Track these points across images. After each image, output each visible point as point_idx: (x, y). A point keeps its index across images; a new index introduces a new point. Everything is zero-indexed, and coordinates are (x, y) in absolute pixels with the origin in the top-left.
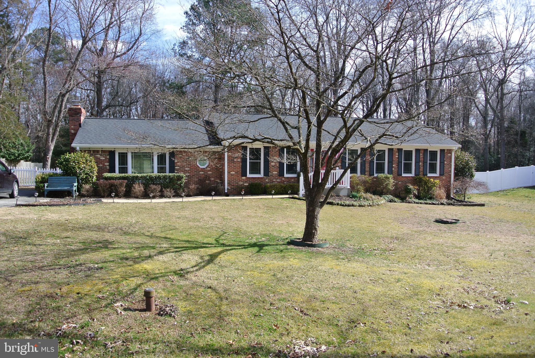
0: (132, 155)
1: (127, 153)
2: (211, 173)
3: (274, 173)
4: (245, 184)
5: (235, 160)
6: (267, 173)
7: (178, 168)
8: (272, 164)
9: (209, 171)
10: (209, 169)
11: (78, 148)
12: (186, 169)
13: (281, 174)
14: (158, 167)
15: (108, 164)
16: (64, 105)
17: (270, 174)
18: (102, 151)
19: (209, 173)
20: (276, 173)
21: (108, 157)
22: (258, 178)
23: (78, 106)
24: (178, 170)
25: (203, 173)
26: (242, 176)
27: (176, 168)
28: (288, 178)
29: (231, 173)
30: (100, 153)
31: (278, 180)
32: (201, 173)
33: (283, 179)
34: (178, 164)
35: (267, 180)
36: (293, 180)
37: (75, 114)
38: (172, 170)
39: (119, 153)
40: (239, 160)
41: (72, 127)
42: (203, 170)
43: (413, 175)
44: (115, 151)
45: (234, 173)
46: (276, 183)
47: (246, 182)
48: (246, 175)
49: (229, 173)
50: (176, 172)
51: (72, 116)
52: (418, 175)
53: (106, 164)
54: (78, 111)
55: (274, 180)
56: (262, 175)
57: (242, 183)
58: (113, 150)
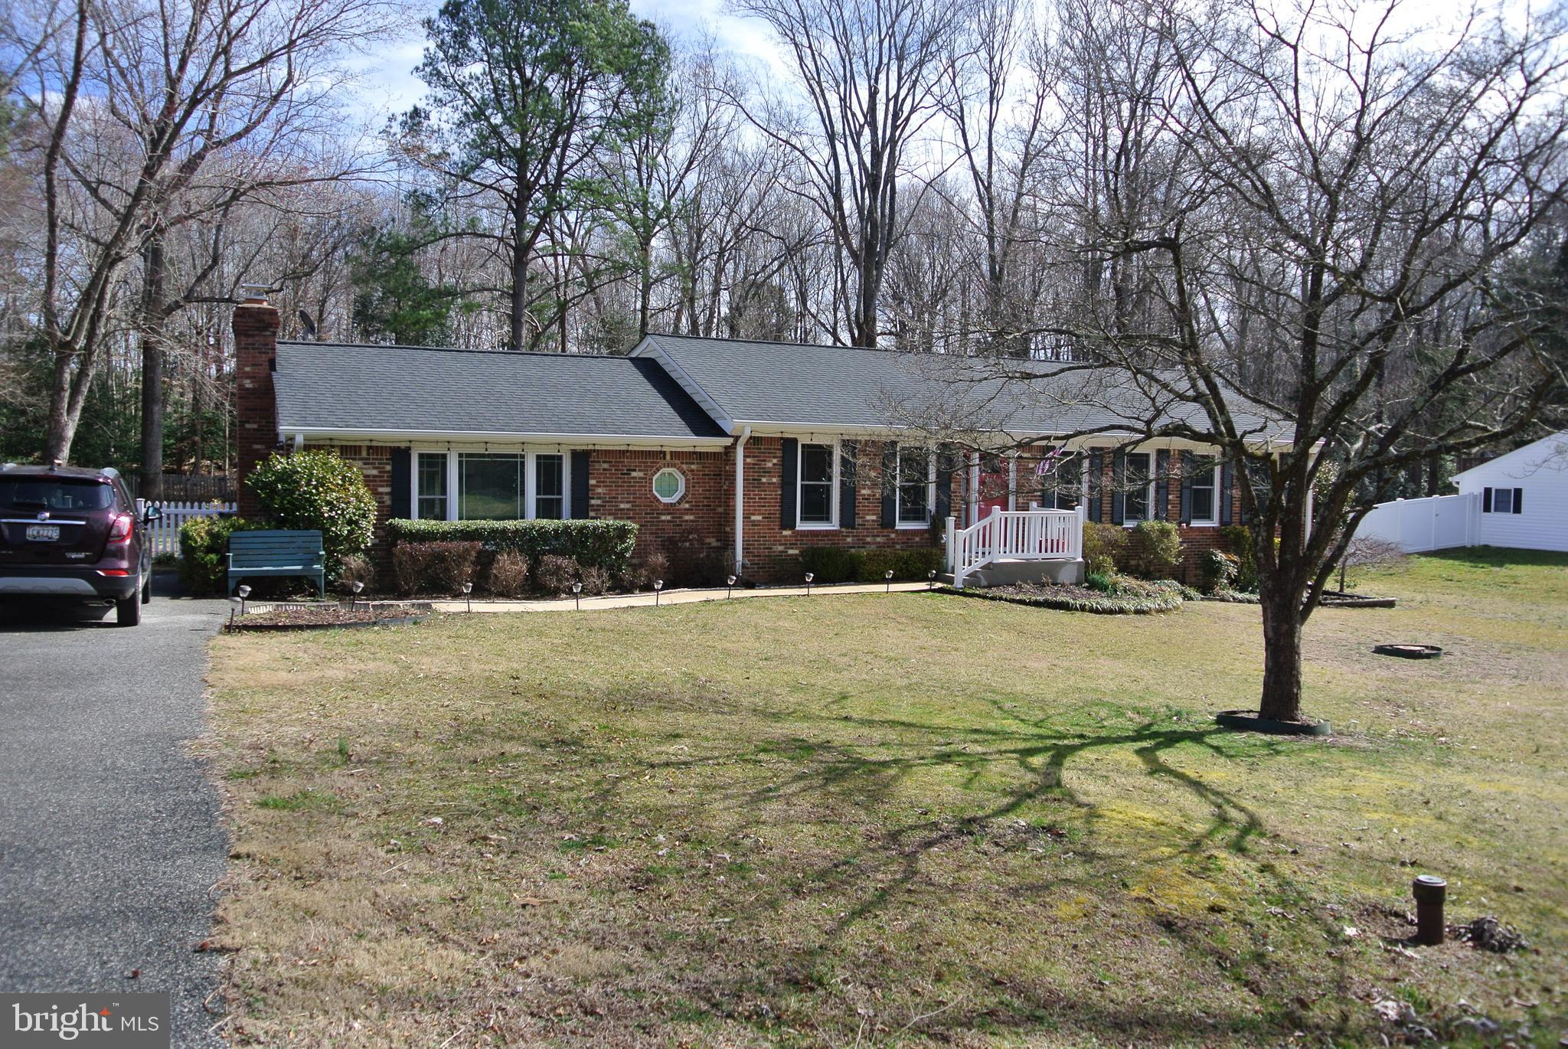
0: (460, 463)
1: (444, 456)
2: (691, 518)
3: (868, 518)
4: (791, 552)
5: (764, 480)
6: (849, 518)
7: (599, 502)
8: (863, 492)
9: (687, 511)
10: (687, 506)
11: (300, 440)
12: (622, 506)
13: (887, 522)
14: (538, 500)
15: (388, 490)
16: (108, 296)
17: (858, 521)
18: (369, 448)
19: (687, 518)
20: (874, 518)
21: (388, 468)
22: (827, 533)
23: (261, 301)
24: (596, 509)
25: (669, 518)
26: (783, 527)
27: (593, 502)
28: (905, 532)
29: (753, 518)
30: (364, 454)
31: (879, 539)
32: (663, 518)
33: (893, 536)
34: (600, 490)
35: (849, 540)
36: (917, 539)
37: (258, 329)
38: (580, 509)
39: (421, 456)
40: (774, 480)
41: (247, 369)
42: (669, 508)
43: (1214, 523)
44: (409, 448)
45: (760, 518)
46: (873, 547)
47: (792, 546)
48: (792, 526)
49: (746, 517)
50: (592, 514)
51: (248, 336)
52: (1230, 523)
53: (381, 490)
54: (267, 317)
55: (869, 539)
56: (834, 525)
57: (781, 548)
58: (403, 445)
